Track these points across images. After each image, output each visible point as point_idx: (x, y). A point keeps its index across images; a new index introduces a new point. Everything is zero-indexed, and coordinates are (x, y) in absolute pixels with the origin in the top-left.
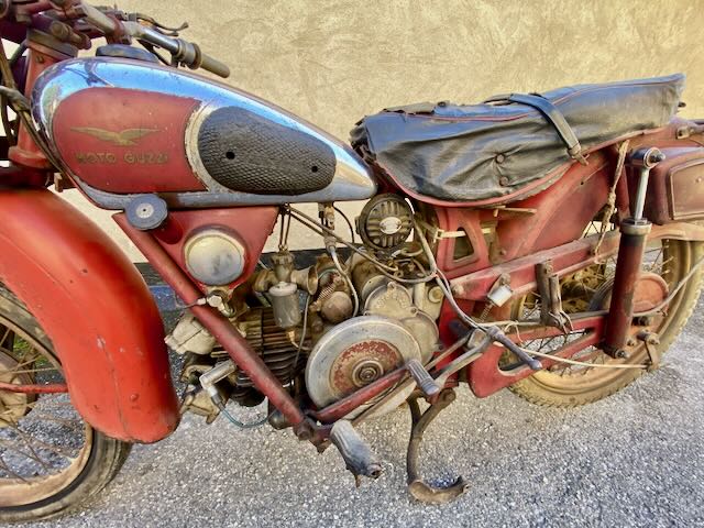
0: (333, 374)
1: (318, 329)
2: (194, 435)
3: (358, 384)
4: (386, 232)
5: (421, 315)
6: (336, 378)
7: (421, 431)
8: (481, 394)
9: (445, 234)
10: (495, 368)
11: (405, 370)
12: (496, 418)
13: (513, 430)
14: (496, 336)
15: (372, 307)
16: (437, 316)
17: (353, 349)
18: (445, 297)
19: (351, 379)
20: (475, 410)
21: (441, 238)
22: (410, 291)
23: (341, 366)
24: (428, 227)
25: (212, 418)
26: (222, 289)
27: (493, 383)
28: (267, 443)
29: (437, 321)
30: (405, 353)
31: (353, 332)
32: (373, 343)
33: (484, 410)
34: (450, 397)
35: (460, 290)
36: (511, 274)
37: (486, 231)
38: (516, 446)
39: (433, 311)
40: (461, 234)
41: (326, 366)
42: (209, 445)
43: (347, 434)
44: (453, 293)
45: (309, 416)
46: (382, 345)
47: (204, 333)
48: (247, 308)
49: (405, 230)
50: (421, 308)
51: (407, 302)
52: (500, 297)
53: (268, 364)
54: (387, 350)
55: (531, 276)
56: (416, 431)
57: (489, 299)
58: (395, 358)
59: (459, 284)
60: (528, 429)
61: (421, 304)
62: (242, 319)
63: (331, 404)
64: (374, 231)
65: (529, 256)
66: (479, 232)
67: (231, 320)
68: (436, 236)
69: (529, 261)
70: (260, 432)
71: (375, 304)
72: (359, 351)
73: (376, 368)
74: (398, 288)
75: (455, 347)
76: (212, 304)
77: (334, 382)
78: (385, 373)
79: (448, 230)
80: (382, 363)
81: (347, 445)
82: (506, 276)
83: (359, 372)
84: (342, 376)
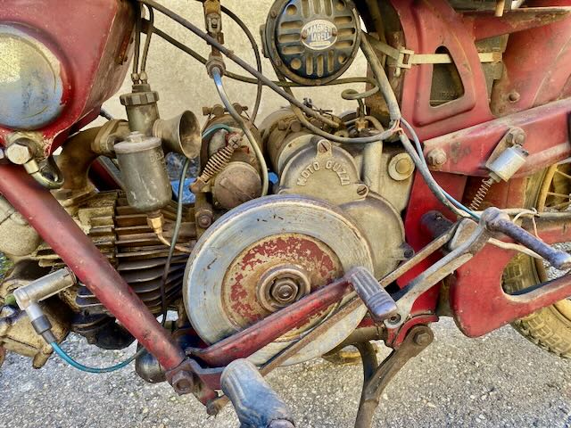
0: (228, 291)
1: (205, 221)
2: (37, 400)
3: (269, 307)
4: (311, 46)
5: (374, 200)
6: (234, 296)
7: (377, 390)
8: (473, 330)
9: (416, 59)
10: (496, 289)
11: (346, 285)
12: (499, 381)
13: (527, 397)
14: (496, 222)
15: (292, 182)
16: (403, 205)
17: (260, 250)
18: (417, 170)
19: (256, 298)
20: (467, 368)
21: (409, 66)
22: (357, 161)
23: (240, 277)
24: (388, 50)
25: (40, 360)
26: (32, 136)
27: (492, 313)
28: (146, 411)
29: (403, 213)
30: (346, 258)
31: (258, 220)
32: (292, 241)
33: (481, 368)
34: (422, 337)
35: (440, 156)
36: (527, 128)
37: (486, 57)
38: (530, 421)
39: (397, 197)
40: (443, 59)
41: (216, 275)
42: (59, 413)
43: (244, 378)
44: (429, 162)
45: (192, 356)
46: (308, 244)
47: (17, 218)
48: (91, 188)
49: (345, 47)
50: (374, 188)
51: (351, 177)
52: (506, 165)
53: (123, 273)
54: (317, 253)
55: (559, 133)
56: (369, 389)
57: (489, 171)
58: (330, 267)
59: (439, 147)
60: (552, 396)
61: (374, 183)
62: (82, 203)
63: (225, 338)
64: (290, 46)
65: (558, 102)
66: (473, 58)
67: (63, 203)
68: (400, 64)
69: (557, 108)
70: (137, 397)
71: (296, 177)
72: (270, 253)
73: (298, 281)
74: (334, 151)
75: (430, 249)
76: (14, 160)
77: (230, 304)
78: (313, 290)
79: (420, 51)
80: (308, 274)
81: (242, 394)
82: (517, 131)
83: (271, 288)
84: (244, 294)
